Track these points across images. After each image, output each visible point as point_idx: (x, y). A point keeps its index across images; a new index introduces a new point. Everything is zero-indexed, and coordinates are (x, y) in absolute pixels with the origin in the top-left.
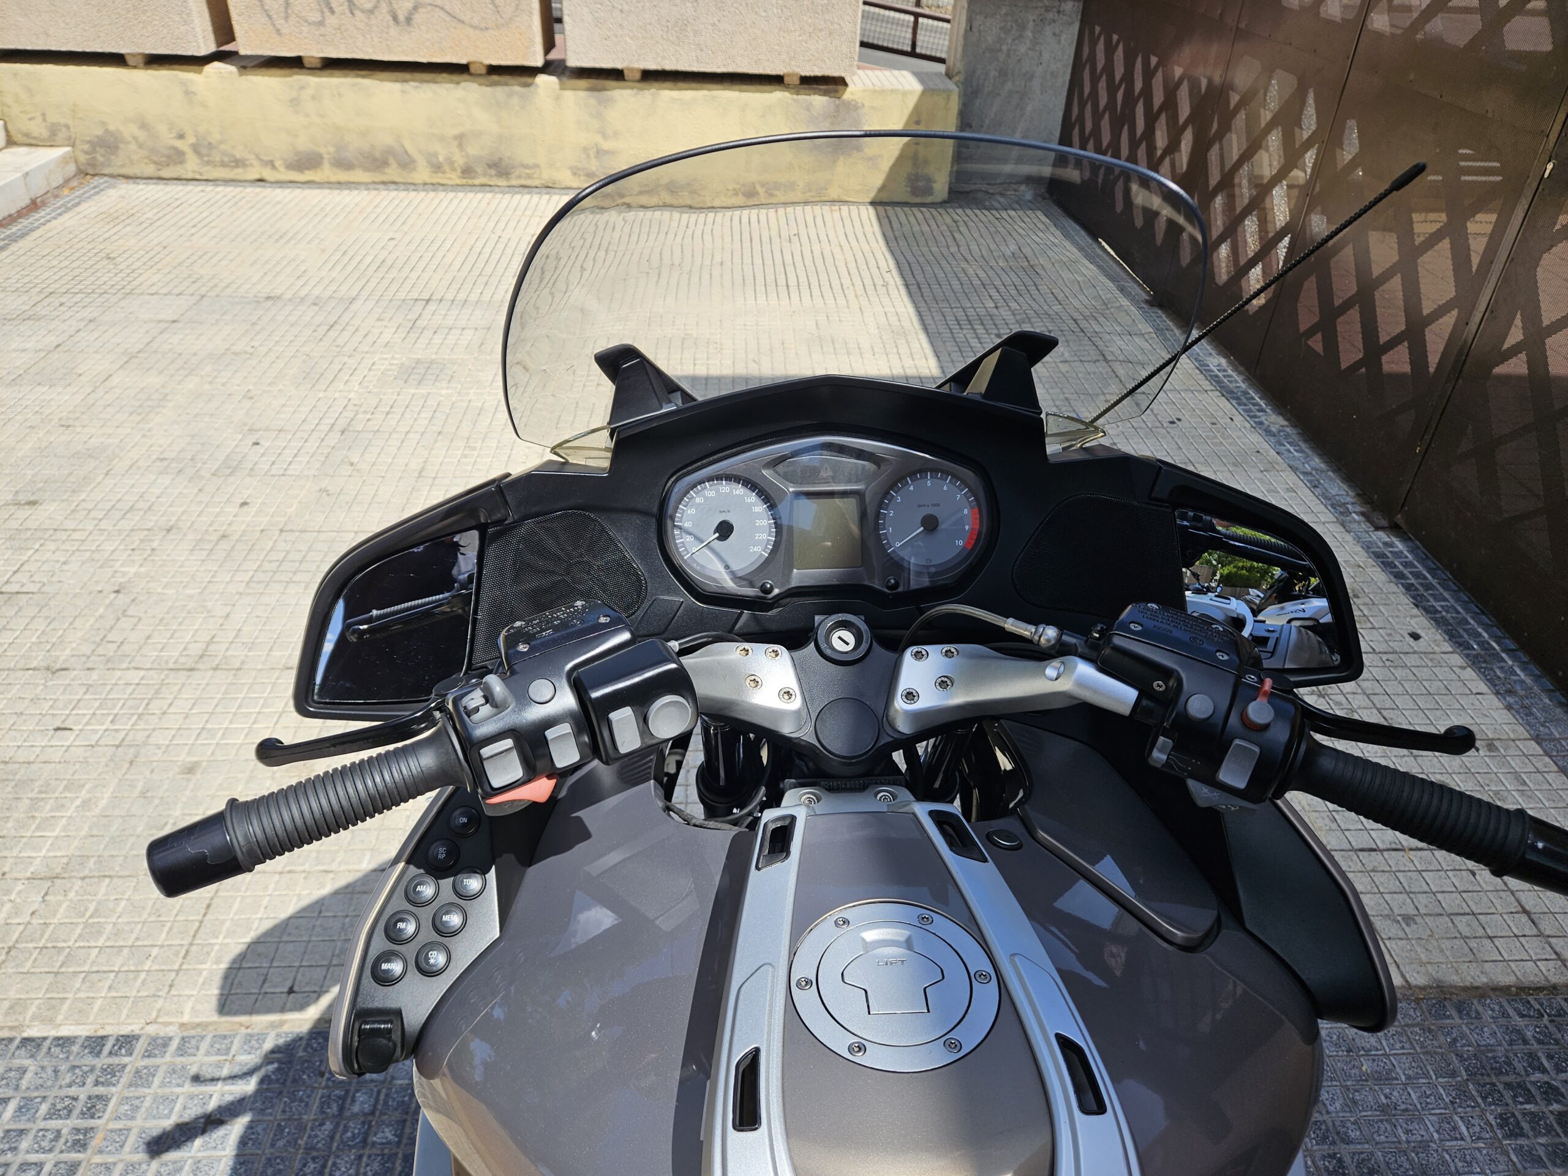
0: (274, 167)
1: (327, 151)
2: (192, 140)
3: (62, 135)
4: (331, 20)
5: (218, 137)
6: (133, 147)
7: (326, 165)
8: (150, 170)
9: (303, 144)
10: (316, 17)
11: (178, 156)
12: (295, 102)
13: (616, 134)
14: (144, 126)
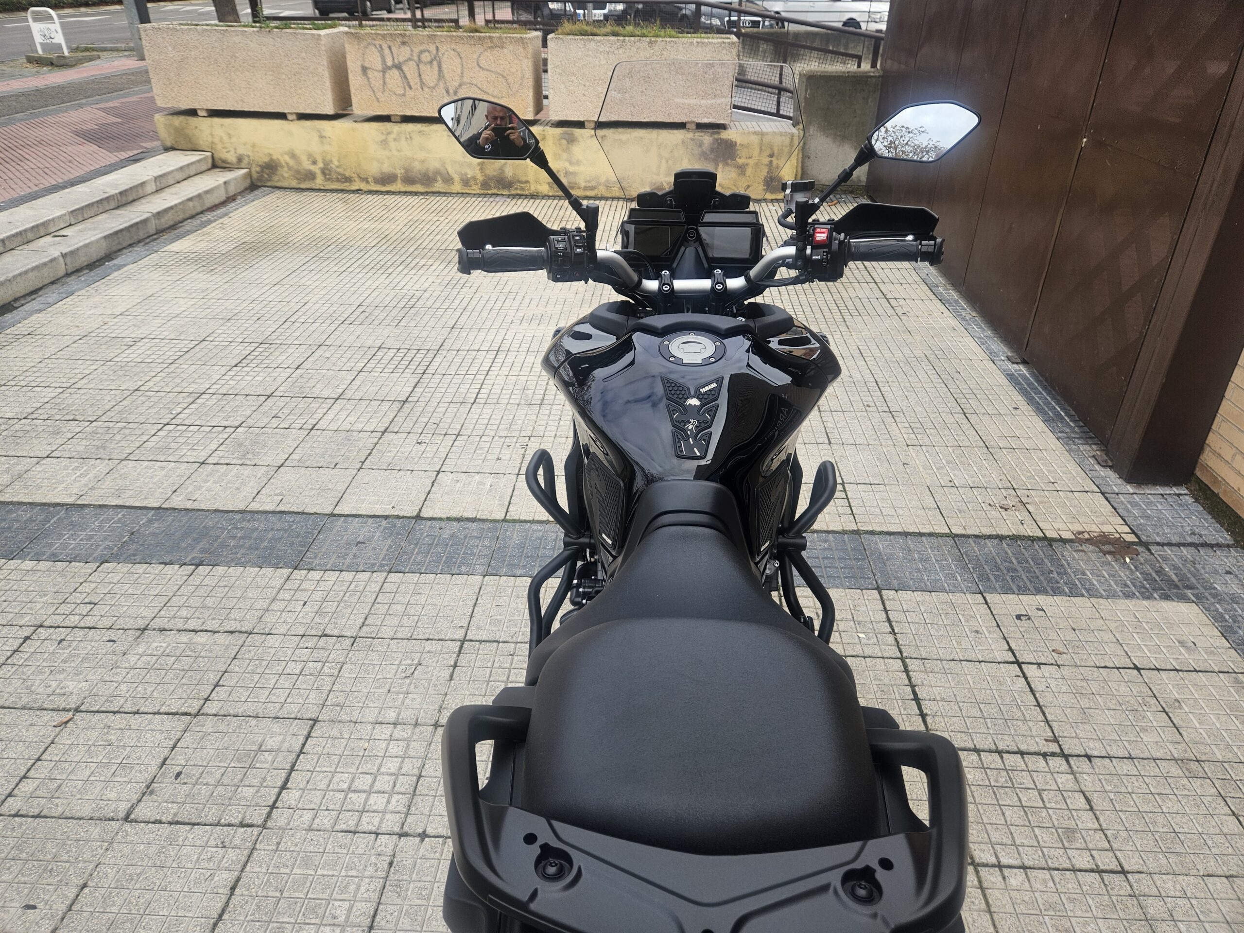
0: (368, 182)
1: (399, 172)
2: (321, 165)
3: (246, 161)
4: (410, 93)
5: (336, 163)
6: (286, 169)
7: (399, 181)
8: (294, 184)
9: (386, 168)
10: (400, 91)
11: (311, 176)
12: (384, 143)
13: (578, 163)
14: (293, 156)
